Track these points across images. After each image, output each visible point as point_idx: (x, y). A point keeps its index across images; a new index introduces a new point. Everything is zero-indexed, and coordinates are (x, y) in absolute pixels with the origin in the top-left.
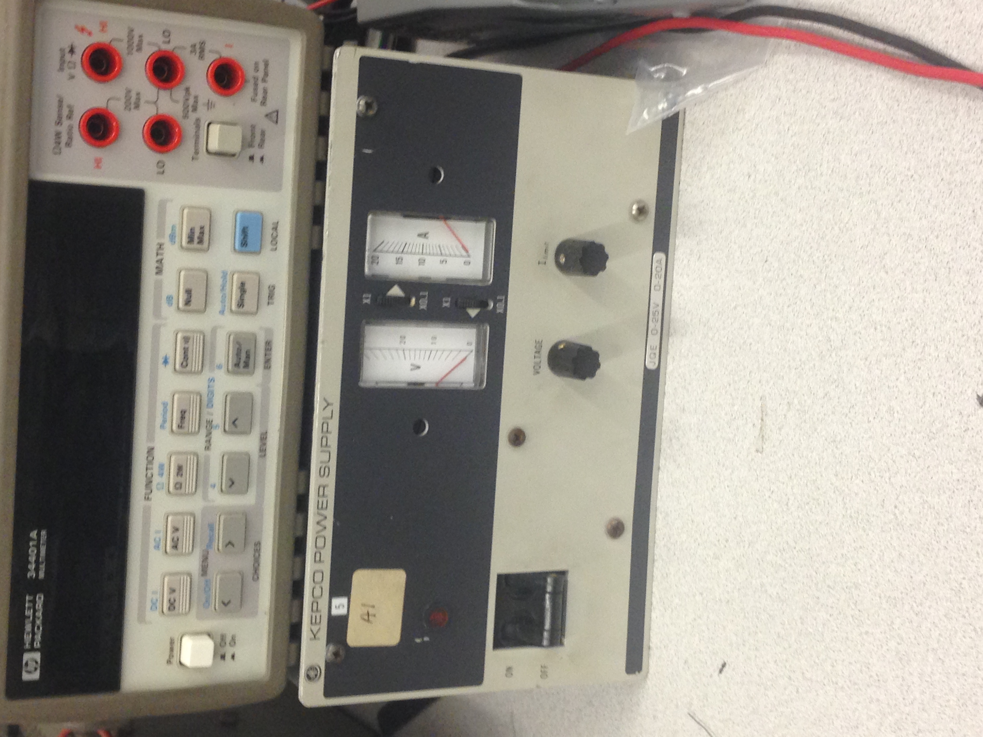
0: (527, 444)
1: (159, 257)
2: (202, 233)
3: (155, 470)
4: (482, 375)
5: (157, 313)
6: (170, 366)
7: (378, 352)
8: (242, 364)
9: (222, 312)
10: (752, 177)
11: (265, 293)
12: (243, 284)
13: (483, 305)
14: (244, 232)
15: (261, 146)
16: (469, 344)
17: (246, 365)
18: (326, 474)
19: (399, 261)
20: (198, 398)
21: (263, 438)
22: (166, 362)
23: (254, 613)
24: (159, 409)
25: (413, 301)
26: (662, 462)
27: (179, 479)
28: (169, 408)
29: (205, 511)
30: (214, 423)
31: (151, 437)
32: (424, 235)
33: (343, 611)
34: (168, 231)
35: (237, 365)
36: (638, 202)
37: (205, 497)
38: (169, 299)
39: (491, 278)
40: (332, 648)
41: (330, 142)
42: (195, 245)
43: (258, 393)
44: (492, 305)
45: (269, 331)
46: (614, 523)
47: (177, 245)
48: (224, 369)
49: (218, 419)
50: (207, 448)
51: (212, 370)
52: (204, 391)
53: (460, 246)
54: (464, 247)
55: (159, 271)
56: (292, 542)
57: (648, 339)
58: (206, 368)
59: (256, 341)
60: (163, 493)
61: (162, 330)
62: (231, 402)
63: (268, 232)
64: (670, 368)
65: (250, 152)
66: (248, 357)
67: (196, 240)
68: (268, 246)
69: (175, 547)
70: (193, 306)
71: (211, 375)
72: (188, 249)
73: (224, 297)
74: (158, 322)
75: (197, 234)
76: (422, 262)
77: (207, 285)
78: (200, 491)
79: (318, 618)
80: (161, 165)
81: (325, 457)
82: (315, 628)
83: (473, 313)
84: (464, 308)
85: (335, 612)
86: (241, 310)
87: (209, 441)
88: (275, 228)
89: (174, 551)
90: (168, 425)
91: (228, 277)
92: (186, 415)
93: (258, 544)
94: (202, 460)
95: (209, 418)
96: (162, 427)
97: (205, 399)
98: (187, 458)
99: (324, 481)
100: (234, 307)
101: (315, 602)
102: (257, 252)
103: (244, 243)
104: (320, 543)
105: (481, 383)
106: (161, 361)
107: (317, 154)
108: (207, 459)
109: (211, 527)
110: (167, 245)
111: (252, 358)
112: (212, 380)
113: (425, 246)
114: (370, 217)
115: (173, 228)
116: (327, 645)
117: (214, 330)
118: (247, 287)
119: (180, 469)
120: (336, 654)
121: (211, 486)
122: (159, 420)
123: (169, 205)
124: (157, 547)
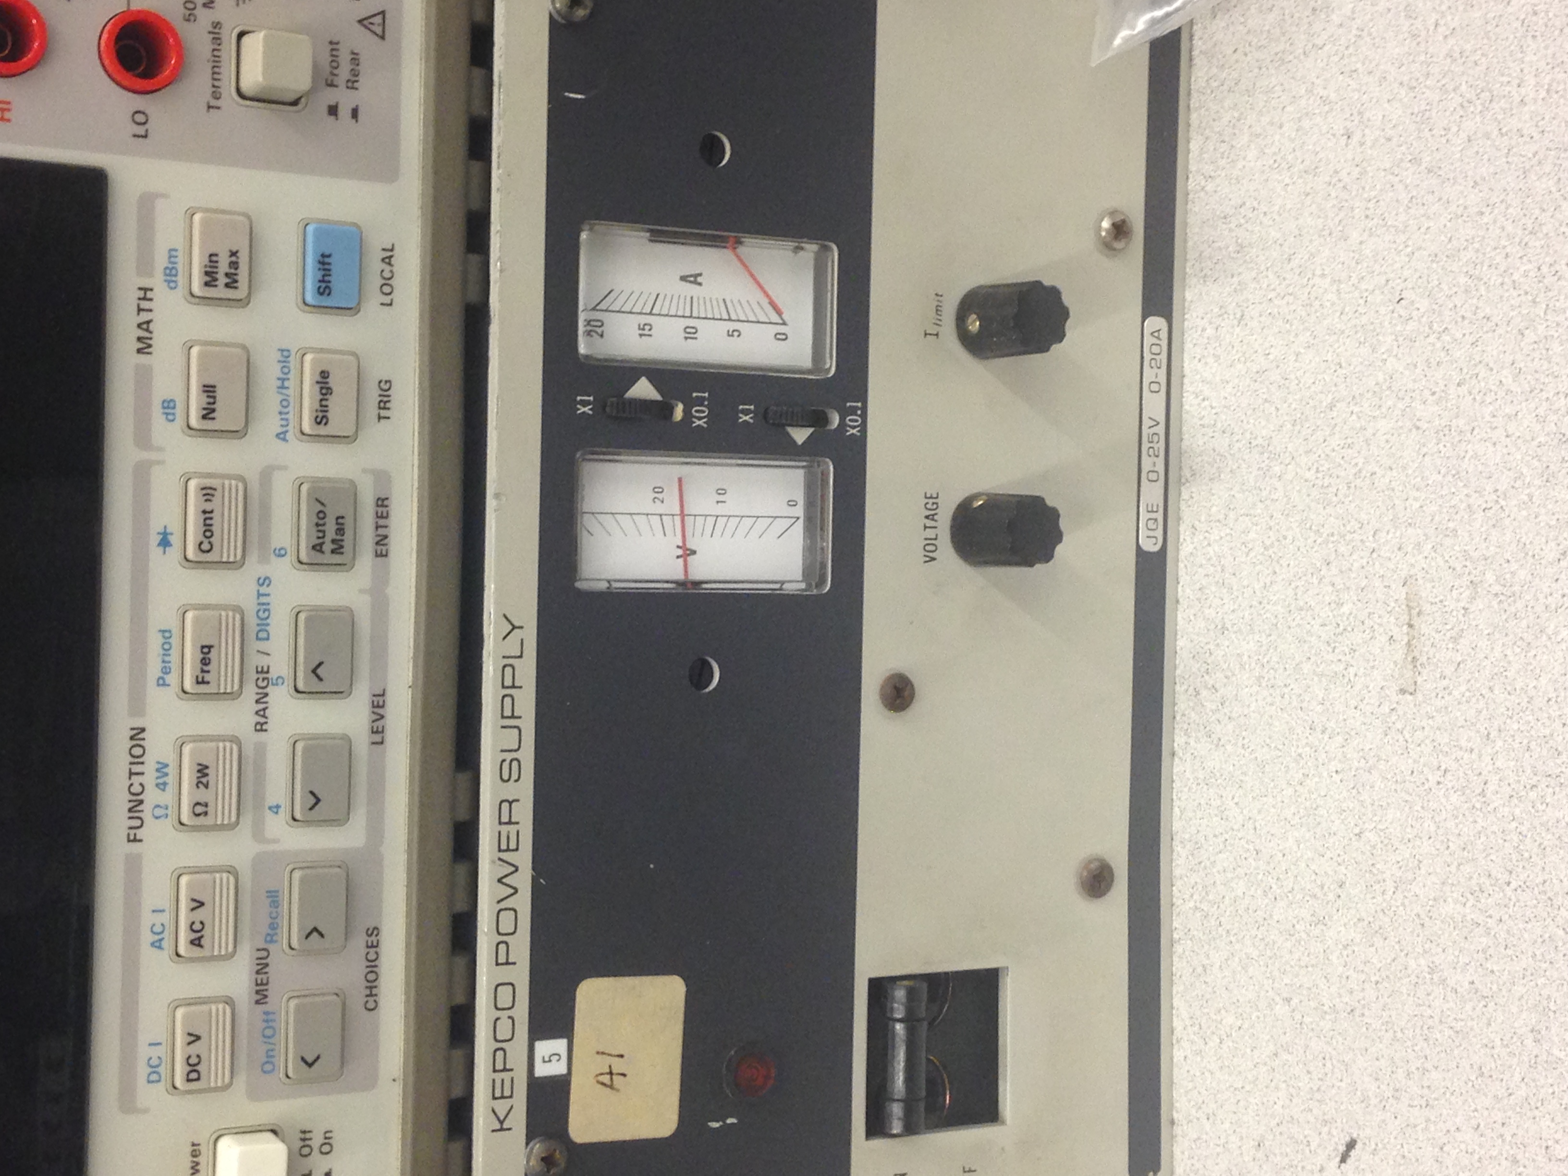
0: (917, 707)
1: (145, 317)
2: (234, 265)
3: (150, 778)
4: (823, 566)
5: (143, 439)
6: (174, 552)
7: (608, 520)
8: (328, 547)
9: (282, 436)
10: (1355, 139)
11: (372, 396)
12: (324, 375)
13: (818, 420)
14: (324, 262)
15: (352, 84)
16: (792, 503)
17: (338, 550)
18: (515, 776)
19: (645, 330)
20: (238, 617)
21: (378, 703)
22: (165, 542)
23: (370, 1082)
24: (155, 643)
25: (679, 412)
26: (1179, 740)
27: (203, 795)
28: (175, 641)
29: (259, 861)
30: (273, 675)
31: (137, 705)
32: (693, 279)
33: (558, 1068)
34: (161, 261)
35: (317, 548)
36: (1112, 213)
37: (258, 834)
38: (168, 405)
39: (831, 366)
40: (538, 1147)
41: (496, 78)
42: (220, 291)
43: (362, 605)
44: (835, 420)
45: (382, 477)
46: (1092, 866)
47: (181, 291)
48: (290, 558)
49: (280, 666)
50: (260, 728)
51: (263, 559)
52: (250, 605)
53: (765, 302)
54: (773, 304)
55: (145, 346)
56: (445, 921)
57: (1142, 489)
58: (253, 558)
59: (356, 494)
60: (167, 825)
61: (156, 471)
62: (307, 627)
63: (375, 265)
64: (1186, 549)
65: (330, 96)
66: (340, 531)
67: (222, 280)
68: (374, 298)
69: (197, 942)
70: (221, 421)
71: (262, 571)
72: (205, 300)
73: (285, 403)
74: (145, 455)
75: (223, 267)
76: (690, 334)
77: (248, 377)
78: (247, 820)
79: (507, 1084)
80: (140, 118)
81: (510, 739)
82: (502, 1107)
83: (800, 435)
84: (780, 427)
85: (542, 1070)
86: (322, 430)
87: (262, 713)
88: (388, 260)
89: (196, 952)
90: (173, 679)
91: (293, 362)
92: (213, 655)
93: (373, 932)
94: (249, 751)
95: (263, 661)
96: (162, 683)
97: (252, 622)
98: (218, 748)
99: (510, 791)
100: (307, 427)
101: (499, 1050)
102: (351, 310)
103: (324, 288)
104: (507, 924)
105: (822, 581)
106: (155, 539)
107: (469, 102)
108: (261, 751)
109: (273, 897)
110: (161, 293)
111: (349, 533)
112: (264, 581)
113: (695, 300)
114: (584, 236)
115: (172, 253)
116: (527, 1144)
117: (266, 475)
118: (332, 382)
119: (202, 771)
120: (547, 1160)
121: (270, 808)
122: (154, 669)
123: (160, 204)
124: (157, 945)
